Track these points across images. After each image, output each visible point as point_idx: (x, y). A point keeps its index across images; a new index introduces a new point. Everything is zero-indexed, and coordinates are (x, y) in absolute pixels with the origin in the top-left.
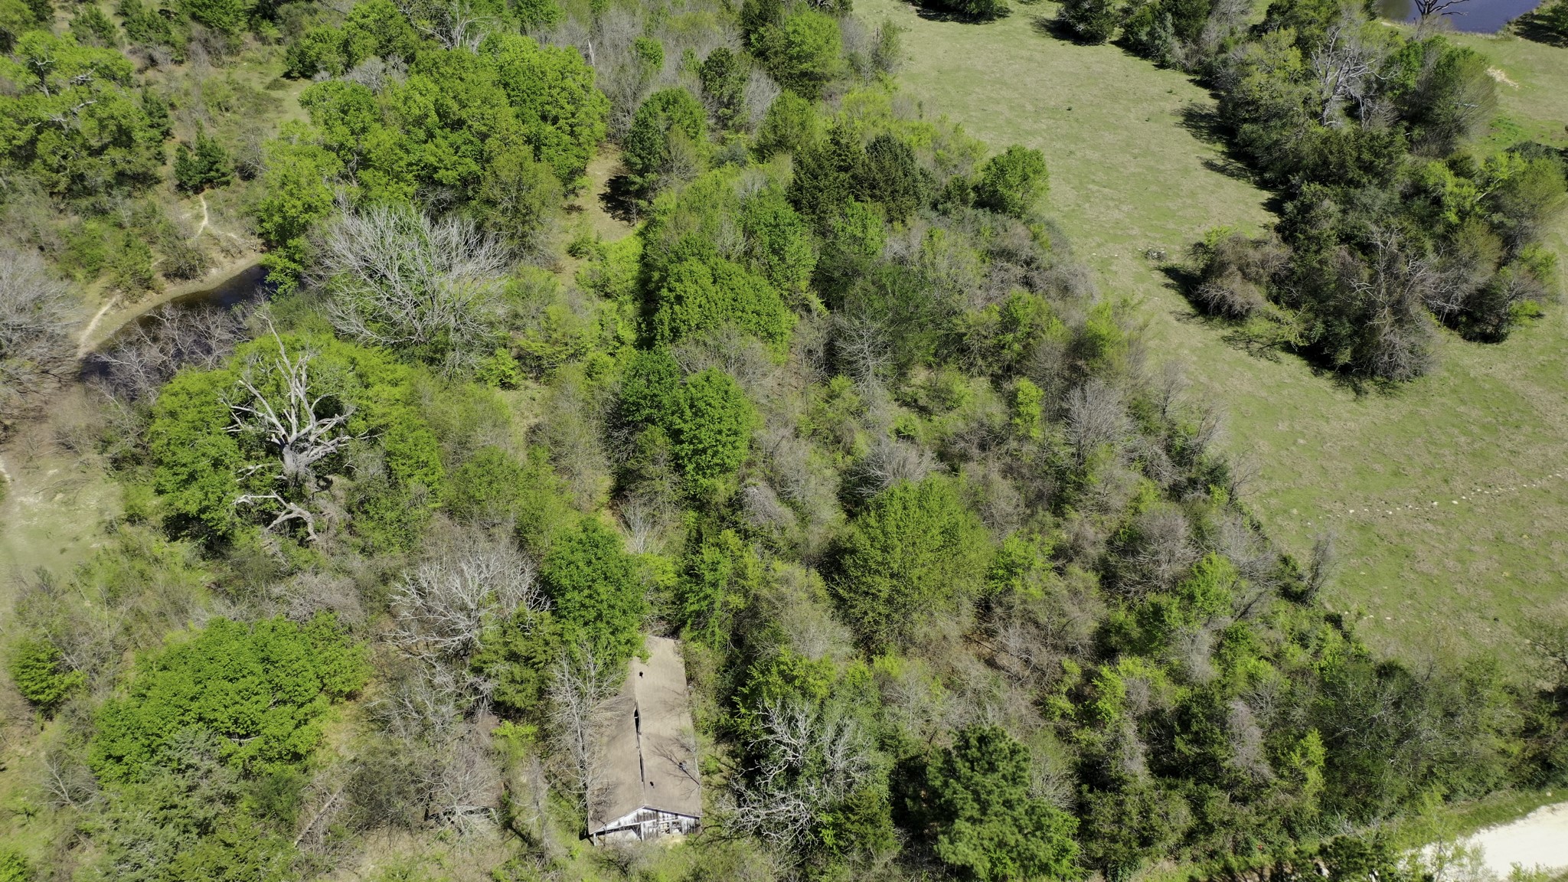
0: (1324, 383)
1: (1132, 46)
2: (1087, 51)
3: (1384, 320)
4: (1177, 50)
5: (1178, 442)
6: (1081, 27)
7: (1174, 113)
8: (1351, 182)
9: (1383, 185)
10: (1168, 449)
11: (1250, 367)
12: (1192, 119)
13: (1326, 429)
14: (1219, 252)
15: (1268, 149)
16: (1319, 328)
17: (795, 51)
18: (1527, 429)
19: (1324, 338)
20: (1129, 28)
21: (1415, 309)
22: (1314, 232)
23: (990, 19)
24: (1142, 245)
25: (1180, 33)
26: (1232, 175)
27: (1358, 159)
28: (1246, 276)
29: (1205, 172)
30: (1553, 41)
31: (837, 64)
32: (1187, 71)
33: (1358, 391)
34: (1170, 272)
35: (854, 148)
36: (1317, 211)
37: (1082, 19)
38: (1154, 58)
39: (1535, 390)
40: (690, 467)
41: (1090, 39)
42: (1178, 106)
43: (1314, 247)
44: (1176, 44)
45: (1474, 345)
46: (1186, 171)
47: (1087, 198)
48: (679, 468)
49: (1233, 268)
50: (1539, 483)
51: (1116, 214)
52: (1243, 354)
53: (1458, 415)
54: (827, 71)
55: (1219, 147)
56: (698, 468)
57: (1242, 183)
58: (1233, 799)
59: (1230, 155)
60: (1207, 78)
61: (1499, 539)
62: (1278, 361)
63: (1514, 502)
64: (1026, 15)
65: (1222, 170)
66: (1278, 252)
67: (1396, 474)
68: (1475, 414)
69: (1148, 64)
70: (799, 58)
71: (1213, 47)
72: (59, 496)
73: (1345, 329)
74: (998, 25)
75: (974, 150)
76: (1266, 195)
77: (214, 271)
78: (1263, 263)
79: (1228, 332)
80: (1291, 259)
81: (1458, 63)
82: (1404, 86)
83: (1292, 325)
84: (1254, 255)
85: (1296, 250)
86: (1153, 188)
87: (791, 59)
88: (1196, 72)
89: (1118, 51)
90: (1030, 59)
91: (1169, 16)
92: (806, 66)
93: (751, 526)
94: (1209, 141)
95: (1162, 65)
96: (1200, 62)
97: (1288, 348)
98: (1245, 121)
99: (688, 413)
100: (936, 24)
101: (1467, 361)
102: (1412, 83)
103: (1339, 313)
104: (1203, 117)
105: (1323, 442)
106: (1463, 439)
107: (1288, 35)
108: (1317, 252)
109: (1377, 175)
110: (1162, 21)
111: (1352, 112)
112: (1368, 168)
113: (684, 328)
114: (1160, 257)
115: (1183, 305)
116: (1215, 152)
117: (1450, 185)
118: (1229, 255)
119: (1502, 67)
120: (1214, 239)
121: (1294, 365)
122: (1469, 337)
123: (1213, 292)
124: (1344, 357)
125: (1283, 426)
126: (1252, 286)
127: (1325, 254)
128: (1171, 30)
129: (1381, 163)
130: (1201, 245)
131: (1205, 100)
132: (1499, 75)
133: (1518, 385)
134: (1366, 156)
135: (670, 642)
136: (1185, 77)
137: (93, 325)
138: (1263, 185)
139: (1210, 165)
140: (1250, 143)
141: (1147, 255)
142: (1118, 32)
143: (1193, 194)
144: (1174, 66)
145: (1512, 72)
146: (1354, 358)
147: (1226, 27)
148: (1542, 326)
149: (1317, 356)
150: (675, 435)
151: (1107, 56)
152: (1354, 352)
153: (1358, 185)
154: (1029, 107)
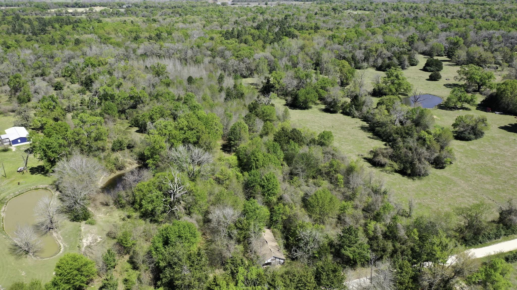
0: (405, 178)
1: (345, 113)
2: (334, 115)
3: (416, 162)
4: (357, 113)
5: (375, 189)
6: (332, 109)
7: (358, 127)
8: (404, 137)
9: (412, 137)
10: (372, 190)
11: (388, 176)
12: (363, 128)
13: (407, 186)
14: (377, 151)
15: (383, 132)
16: (402, 166)
17: (265, 115)
18: (453, 184)
19: (404, 168)
20: (343, 109)
21: (423, 160)
22: (397, 146)
23: (308, 109)
24: (357, 153)
25: (357, 109)
26: (375, 139)
27: (405, 132)
28: (384, 156)
29: (369, 139)
30: (446, 109)
31: (275, 118)
32: (360, 118)
33: (413, 179)
34: (365, 158)
35: (288, 131)
36: (397, 141)
37: (332, 107)
38: (351, 116)
39: (453, 177)
40: (266, 194)
41: (334, 112)
42: (359, 126)
43: (398, 149)
44: (356, 112)
45: (438, 170)
46: (364, 139)
47: (342, 145)
48: (264, 195)
49: (380, 154)
50: (457, 194)
51: (349, 148)
52: (386, 173)
53: (437, 183)
54: (273, 119)
55: (371, 134)
56: (269, 194)
57: (378, 140)
58: (401, 244)
59: (374, 135)
60: (365, 119)
61: (450, 204)
62: (394, 174)
63: (452, 198)
64: (317, 108)
65: (373, 138)
66: (390, 150)
67: (425, 194)
68: (441, 182)
69: (350, 117)
70: (266, 116)
71: (365, 112)
72: (108, 214)
73: (408, 165)
74: (310, 110)
75: (314, 133)
76: (384, 143)
77: (127, 168)
78: (387, 153)
79: (381, 169)
80: (393, 152)
81: (424, 111)
82: (413, 118)
83: (396, 166)
84: (385, 151)
85: (394, 150)
86: (357, 142)
87: (264, 116)
88: (362, 118)
89: (342, 115)
90: (320, 117)
91: (354, 106)
92: (268, 118)
93: (285, 203)
94: (368, 132)
95: (354, 117)
96: (363, 116)
97: (396, 171)
98: (376, 127)
99: (266, 181)
100: (294, 110)
101: (437, 173)
102: (414, 117)
103: (406, 162)
104: (365, 128)
105: (407, 189)
106: (439, 187)
107: (384, 107)
108: (399, 150)
109: (410, 135)
110: (352, 107)
111: (401, 123)
112: (407, 134)
113: (259, 166)
114: (362, 155)
115: (369, 165)
116: (370, 134)
117: (427, 136)
118: (379, 152)
119: (435, 115)
120: (375, 149)
121: (398, 175)
122: (436, 168)
123: (377, 160)
124: (409, 172)
125: (398, 186)
126: (385, 159)
127: (401, 151)
128: (354, 109)
129: (410, 132)
130: (372, 151)
131: (365, 124)
132: (435, 117)
133: (449, 177)
134: (407, 131)
135: (268, 230)
136: (359, 120)
137: (101, 180)
138: (383, 141)
139: (369, 137)
140: (379, 131)
141: (359, 155)
142: (341, 111)
143: (367, 143)
144: (356, 117)
145: (438, 116)
146: (411, 172)
147: (368, 108)
148: (452, 165)
149: (403, 172)
150: (263, 187)
151: (339, 116)
152: (411, 170)
153: (406, 138)
154: (323, 127)
